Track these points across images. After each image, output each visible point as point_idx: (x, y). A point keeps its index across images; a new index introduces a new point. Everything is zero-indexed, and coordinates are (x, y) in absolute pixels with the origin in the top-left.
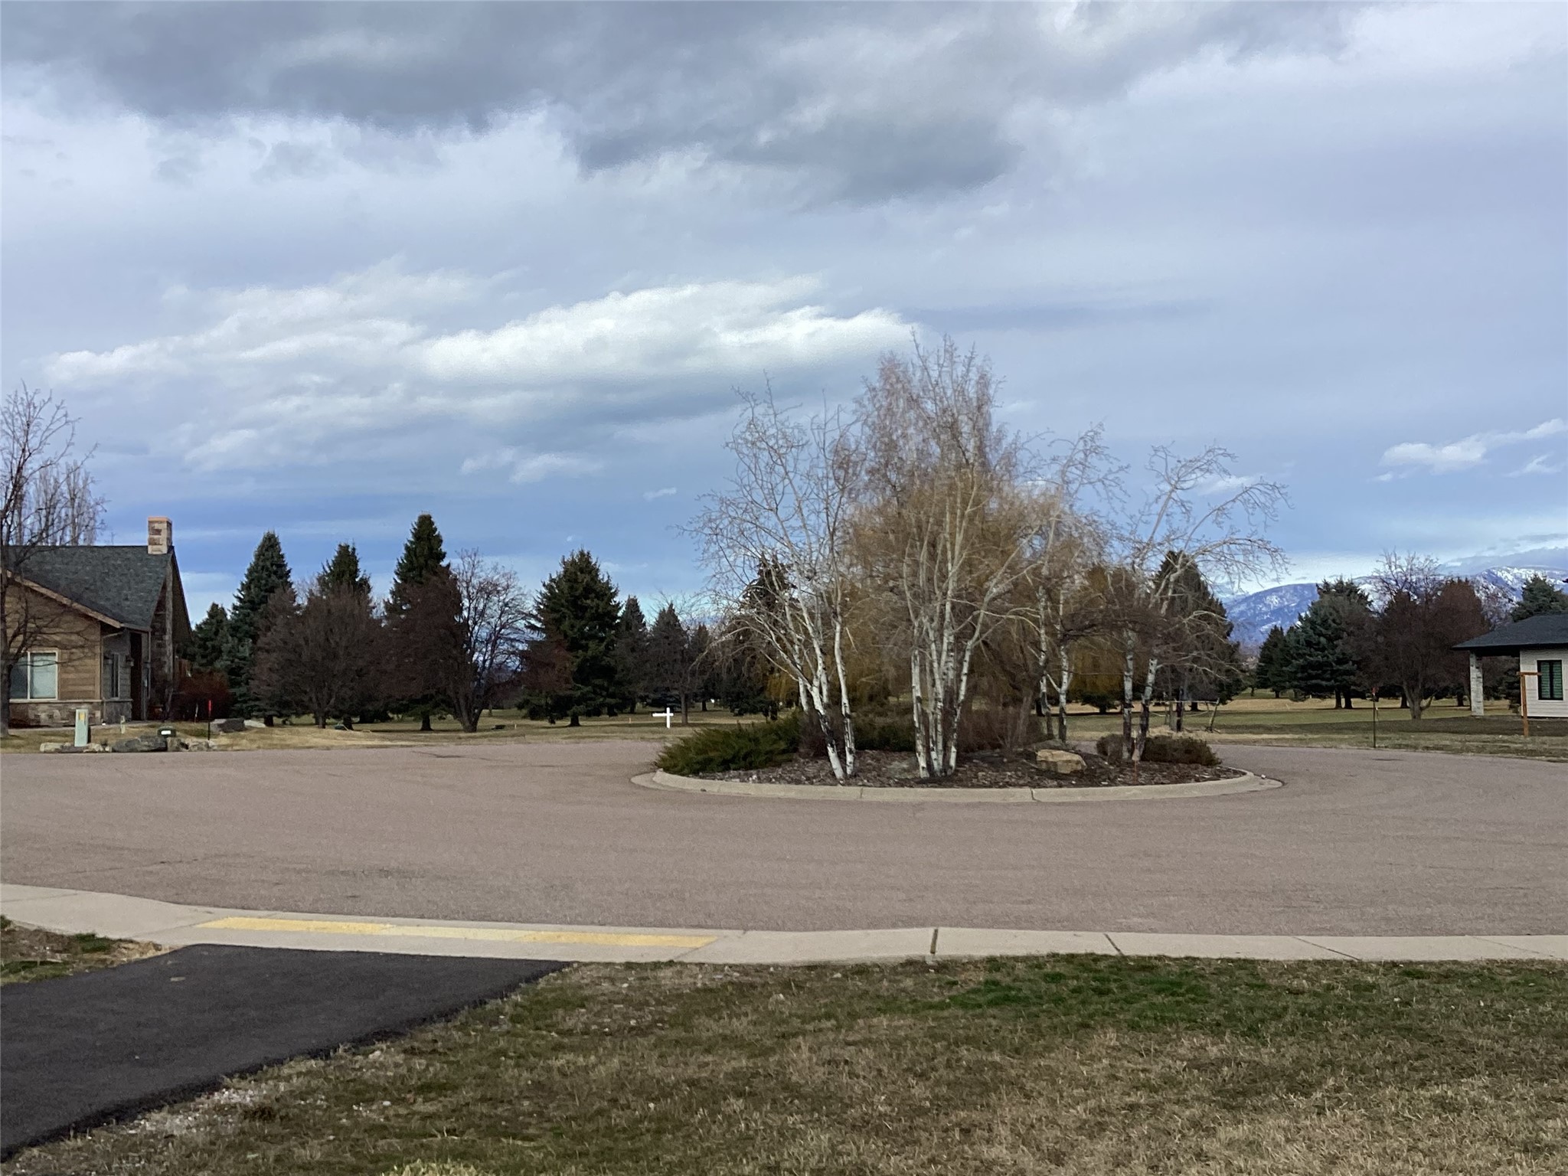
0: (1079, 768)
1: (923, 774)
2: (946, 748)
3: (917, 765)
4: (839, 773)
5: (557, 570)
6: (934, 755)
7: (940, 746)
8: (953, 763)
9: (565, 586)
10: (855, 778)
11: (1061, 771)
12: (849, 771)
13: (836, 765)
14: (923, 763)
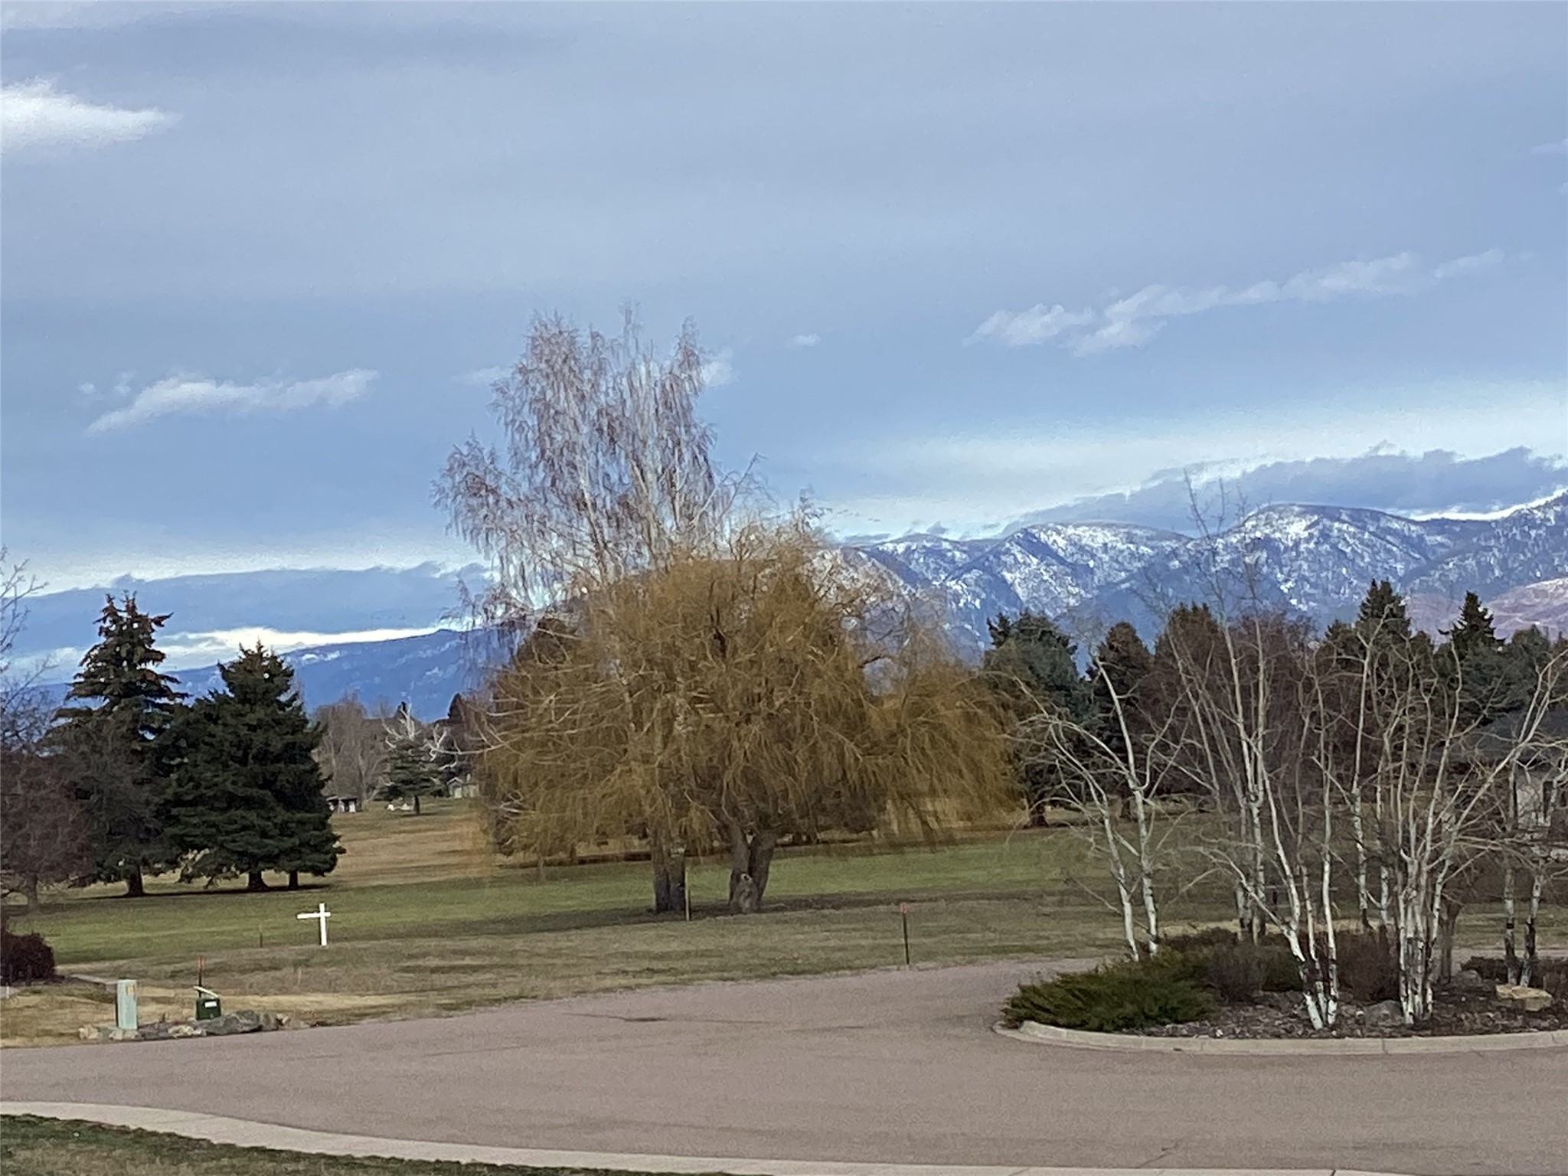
0: (1548, 1005)
1: (1409, 1020)
2: (1424, 989)
3: (1401, 1010)
4: (1318, 1024)
6: (1416, 998)
7: (1420, 990)
8: (1430, 1006)
10: (1336, 1029)
11: (1532, 1009)
12: (1331, 1020)
13: (1314, 1013)
14: (1408, 1008)
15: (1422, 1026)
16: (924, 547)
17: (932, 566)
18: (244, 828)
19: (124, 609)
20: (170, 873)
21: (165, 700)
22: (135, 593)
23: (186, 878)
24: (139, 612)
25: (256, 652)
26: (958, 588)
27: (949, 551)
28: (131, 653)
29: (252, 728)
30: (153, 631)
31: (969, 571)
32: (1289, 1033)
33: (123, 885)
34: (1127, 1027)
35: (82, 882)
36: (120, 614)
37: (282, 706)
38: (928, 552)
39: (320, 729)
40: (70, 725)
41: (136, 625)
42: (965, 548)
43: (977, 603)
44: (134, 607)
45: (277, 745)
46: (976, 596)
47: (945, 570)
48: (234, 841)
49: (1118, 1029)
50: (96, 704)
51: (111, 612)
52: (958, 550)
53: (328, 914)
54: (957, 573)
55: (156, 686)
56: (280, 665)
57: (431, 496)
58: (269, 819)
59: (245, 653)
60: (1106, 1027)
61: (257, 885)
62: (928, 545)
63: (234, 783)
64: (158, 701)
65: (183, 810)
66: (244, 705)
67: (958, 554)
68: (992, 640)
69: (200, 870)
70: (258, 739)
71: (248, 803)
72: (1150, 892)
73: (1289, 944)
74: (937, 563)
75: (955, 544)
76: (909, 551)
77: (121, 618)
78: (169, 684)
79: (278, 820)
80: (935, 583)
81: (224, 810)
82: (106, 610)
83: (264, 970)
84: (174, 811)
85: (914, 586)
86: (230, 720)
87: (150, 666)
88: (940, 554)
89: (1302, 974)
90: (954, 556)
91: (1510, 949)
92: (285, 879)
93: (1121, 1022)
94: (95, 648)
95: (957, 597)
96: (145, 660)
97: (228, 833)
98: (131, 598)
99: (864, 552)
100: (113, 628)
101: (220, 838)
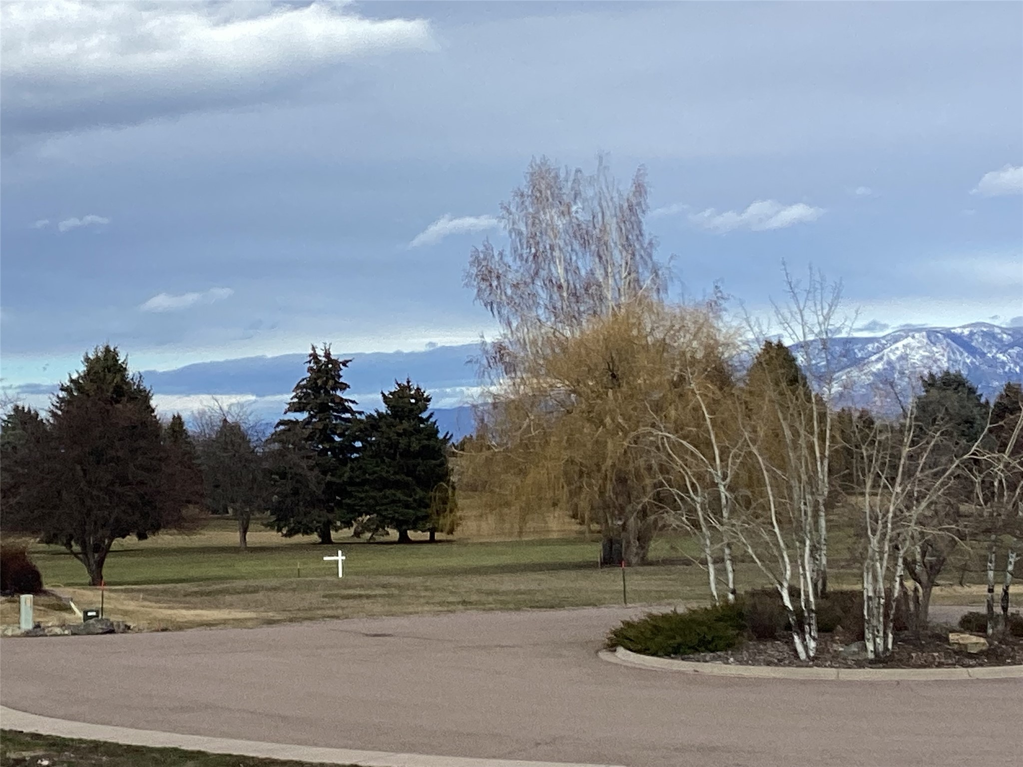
0: (984, 648)
1: (871, 656)
2: (885, 634)
3: (865, 648)
4: (803, 656)
5: (76, 368)
6: (878, 640)
7: (881, 634)
8: (890, 646)
9: (90, 387)
10: (816, 660)
11: (972, 652)
12: (812, 654)
13: (800, 648)
14: (870, 647)
15: (882, 660)
16: (982, 331)
17: (988, 344)
18: (393, 502)
19: (323, 355)
20: (346, 530)
21: (348, 415)
22: (330, 344)
23: (357, 534)
24: (333, 358)
25: (406, 384)
26: (1005, 359)
27: (999, 334)
28: (326, 383)
29: (399, 435)
30: (341, 369)
31: (1012, 348)
32: (780, 662)
33: (315, 537)
34: (675, 653)
35: (289, 534)
36: (320, 358)
37: (422, 421)
38: (985, 334)
39: (448, 437)
40: (284, 430)
41: (330, 366)
42: (1010, 332)
43: (1018, 369)
44: (329, 354)
45: (415, 446)
46: (1016, 364)
47: (996, 346)
48: (386, 510)
49: (667, 655)
50: (302, 416)
51: (315, 356)
52: (1006, 333)
53: (344, 558)
54: (1004, 348)
55: (342, 407)
56: (423, 395)
57: (463, 280)
58: (411, 496)
59: (399, 385)
60: (659, 654)
61: (404, 539)
62: (985, 330)
63: (388, 472)
64: (343, 416)
65: (353, 489)
66: (395, 419)
67: (1005, 336)
68: (923, 389)
69: (365, 528)
70: (403, 441)
71: (397, 485)
72: (729, 557)
73: (782, 598)
74: (990, 342)
75: (1004, 330)
76: (972, 334)
77: (320, 361)
78: (351, 404)
79: (417, 497)
80: (989, 355)
81: (380, 490)
82: (310, 355)
83: (239, 593)
84: (349, 489)
85: (975, 358)
86: (384, 428)
87: (339, 393)
88: (993, 336)
89: (791, 619)
90: (1002, 338)
91: (990, 607)
92: (427, 536)
93: (670, 649)
94: (303, 380)
95: (1004, 364)
96: (334, 389)
97: (383, 505)
98: (327, 348)
99: (941, 333)
100: (315, 368)
101: (378, 508)
